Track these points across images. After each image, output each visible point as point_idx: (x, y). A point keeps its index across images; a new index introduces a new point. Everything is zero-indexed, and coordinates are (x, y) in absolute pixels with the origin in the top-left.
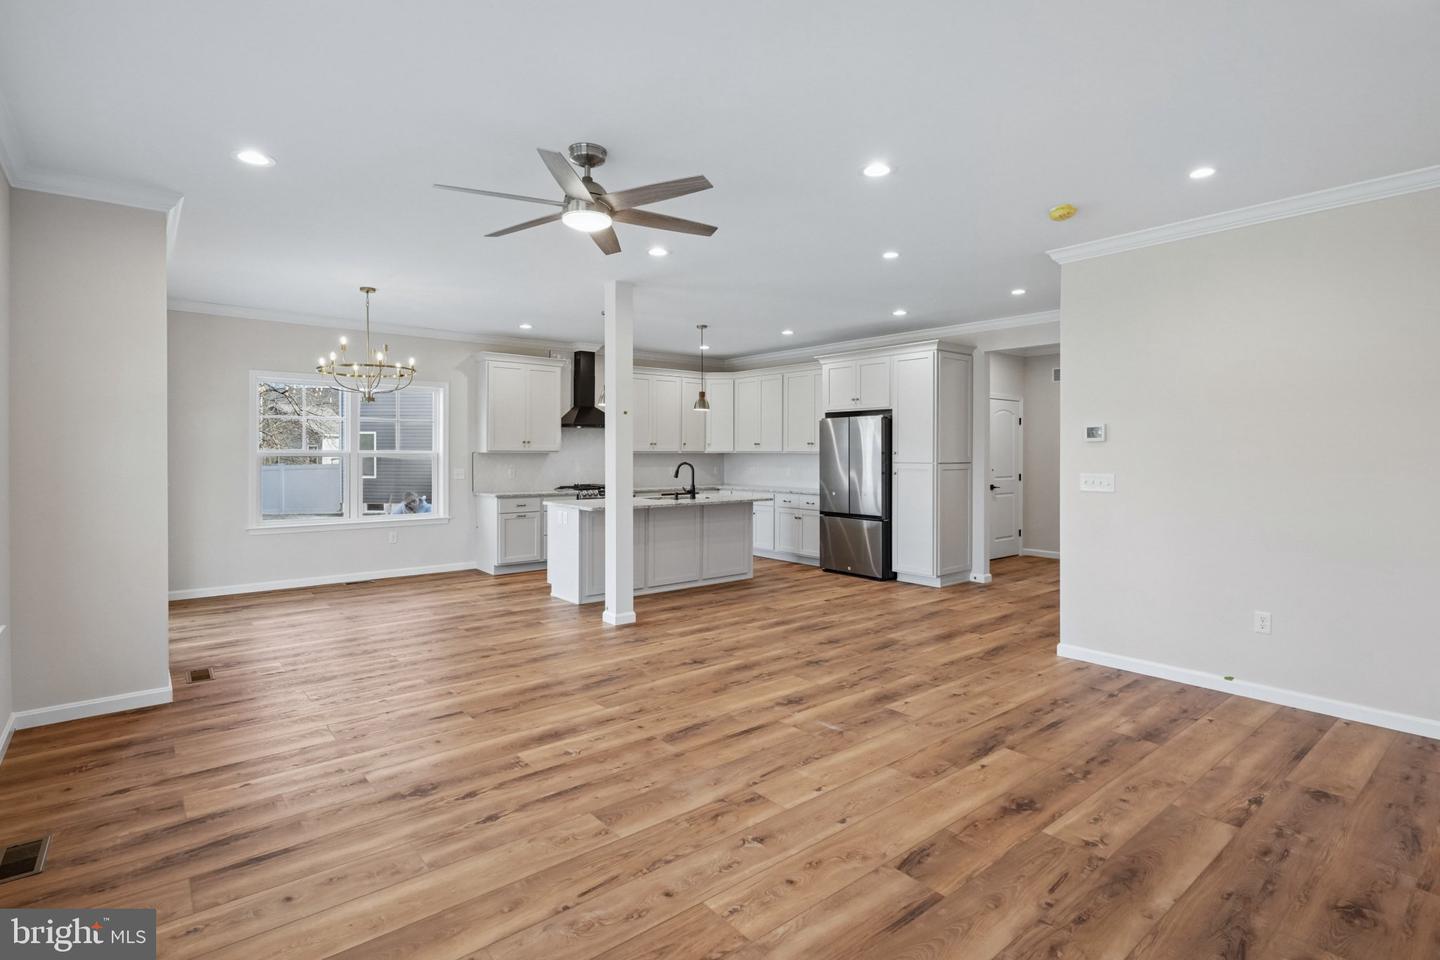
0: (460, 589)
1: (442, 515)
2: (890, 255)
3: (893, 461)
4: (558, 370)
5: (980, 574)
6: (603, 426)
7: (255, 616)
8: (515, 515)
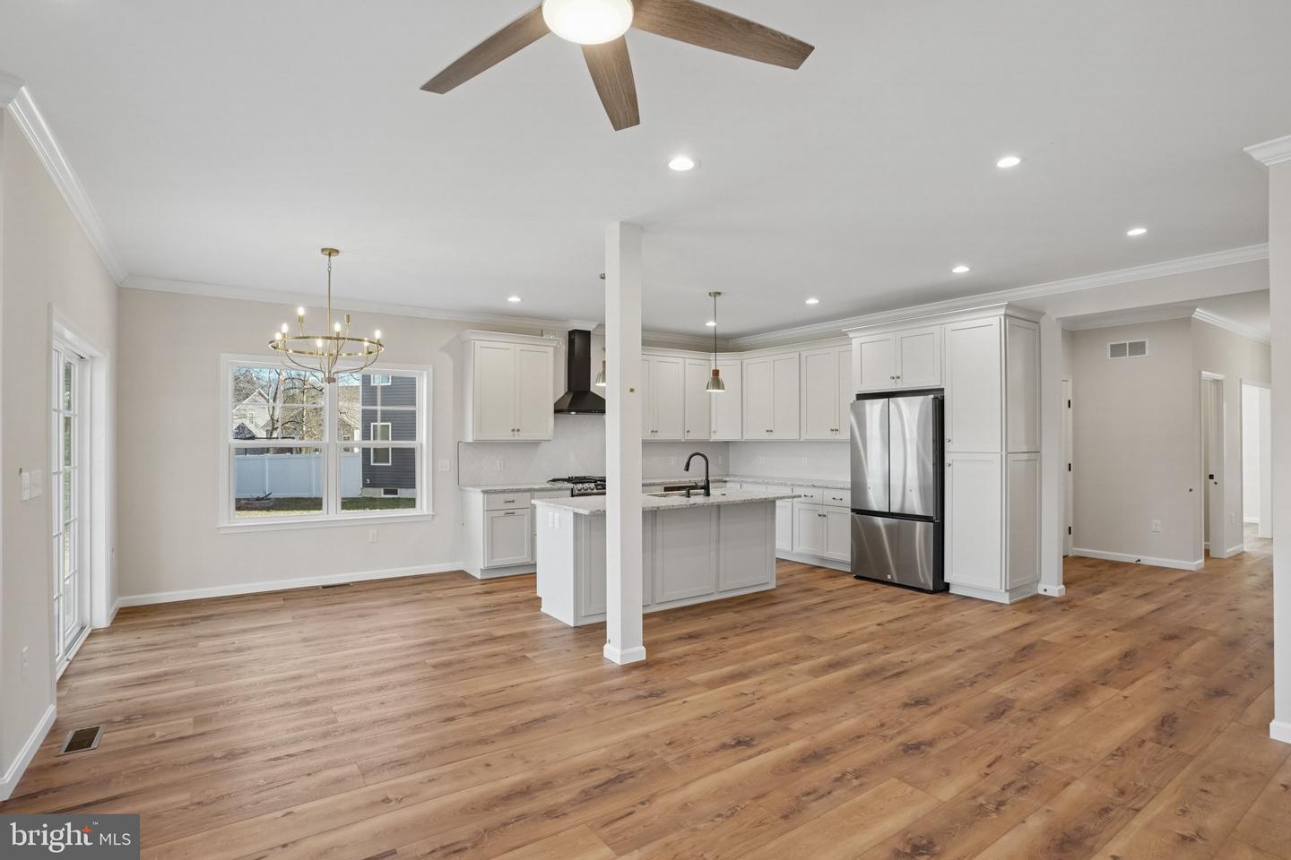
0: (440, 599)
1: (425, 512)
2: (1008, 162)
3: (946, 449)
4: (551, 350)
5: (1051, 585)
6: (603, 412)
7: (205, 632)
8: (503, 512)
